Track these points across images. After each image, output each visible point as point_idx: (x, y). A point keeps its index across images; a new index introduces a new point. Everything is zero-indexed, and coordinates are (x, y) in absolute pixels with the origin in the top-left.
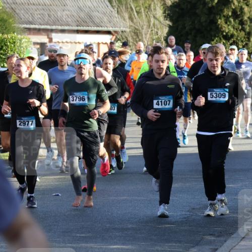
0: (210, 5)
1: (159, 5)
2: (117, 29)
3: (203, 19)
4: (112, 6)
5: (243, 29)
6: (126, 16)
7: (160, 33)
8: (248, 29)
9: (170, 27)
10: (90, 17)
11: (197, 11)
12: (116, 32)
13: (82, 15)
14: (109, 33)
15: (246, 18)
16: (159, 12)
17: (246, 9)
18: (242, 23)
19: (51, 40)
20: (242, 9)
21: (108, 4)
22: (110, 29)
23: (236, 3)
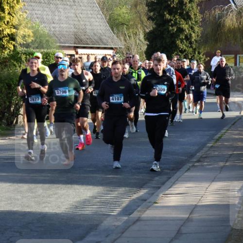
0: (172, 32)
1: (142, 32)
2: (116, 46)
3: (168, 40)
4: (114, 33)
5: (191, 47)
6: (122, 38)
7: (142, 49)
8: (194, 47)
9: (148, 45)
10: (101, 39)
11: (164, 36)
12: (116, 48)
13: (96, 38)
14: (112, 48)
15: (193, 40)
16: (142, 36)
17: (193, 35)
18: (191, 43)
19: (77, 53)
20: (191, 35)
21: (111, 31)
22: (113, 46)
23: (187, 31)
